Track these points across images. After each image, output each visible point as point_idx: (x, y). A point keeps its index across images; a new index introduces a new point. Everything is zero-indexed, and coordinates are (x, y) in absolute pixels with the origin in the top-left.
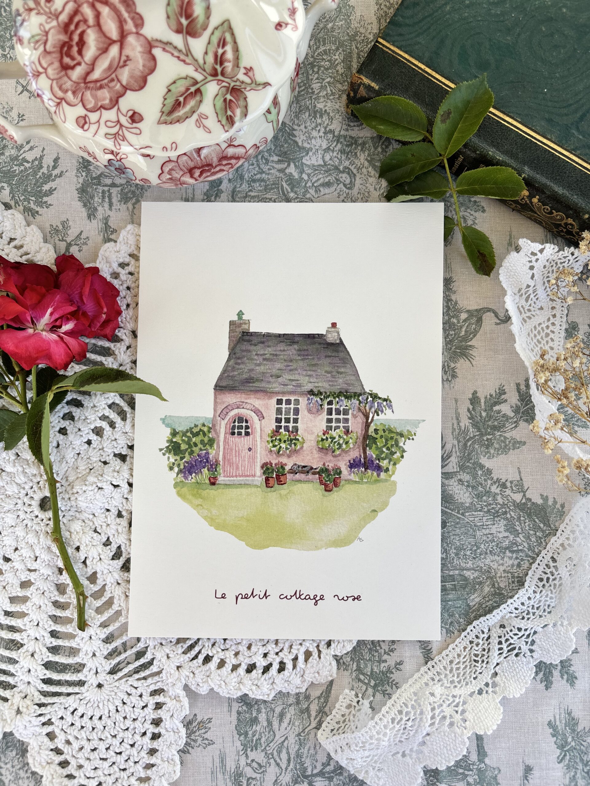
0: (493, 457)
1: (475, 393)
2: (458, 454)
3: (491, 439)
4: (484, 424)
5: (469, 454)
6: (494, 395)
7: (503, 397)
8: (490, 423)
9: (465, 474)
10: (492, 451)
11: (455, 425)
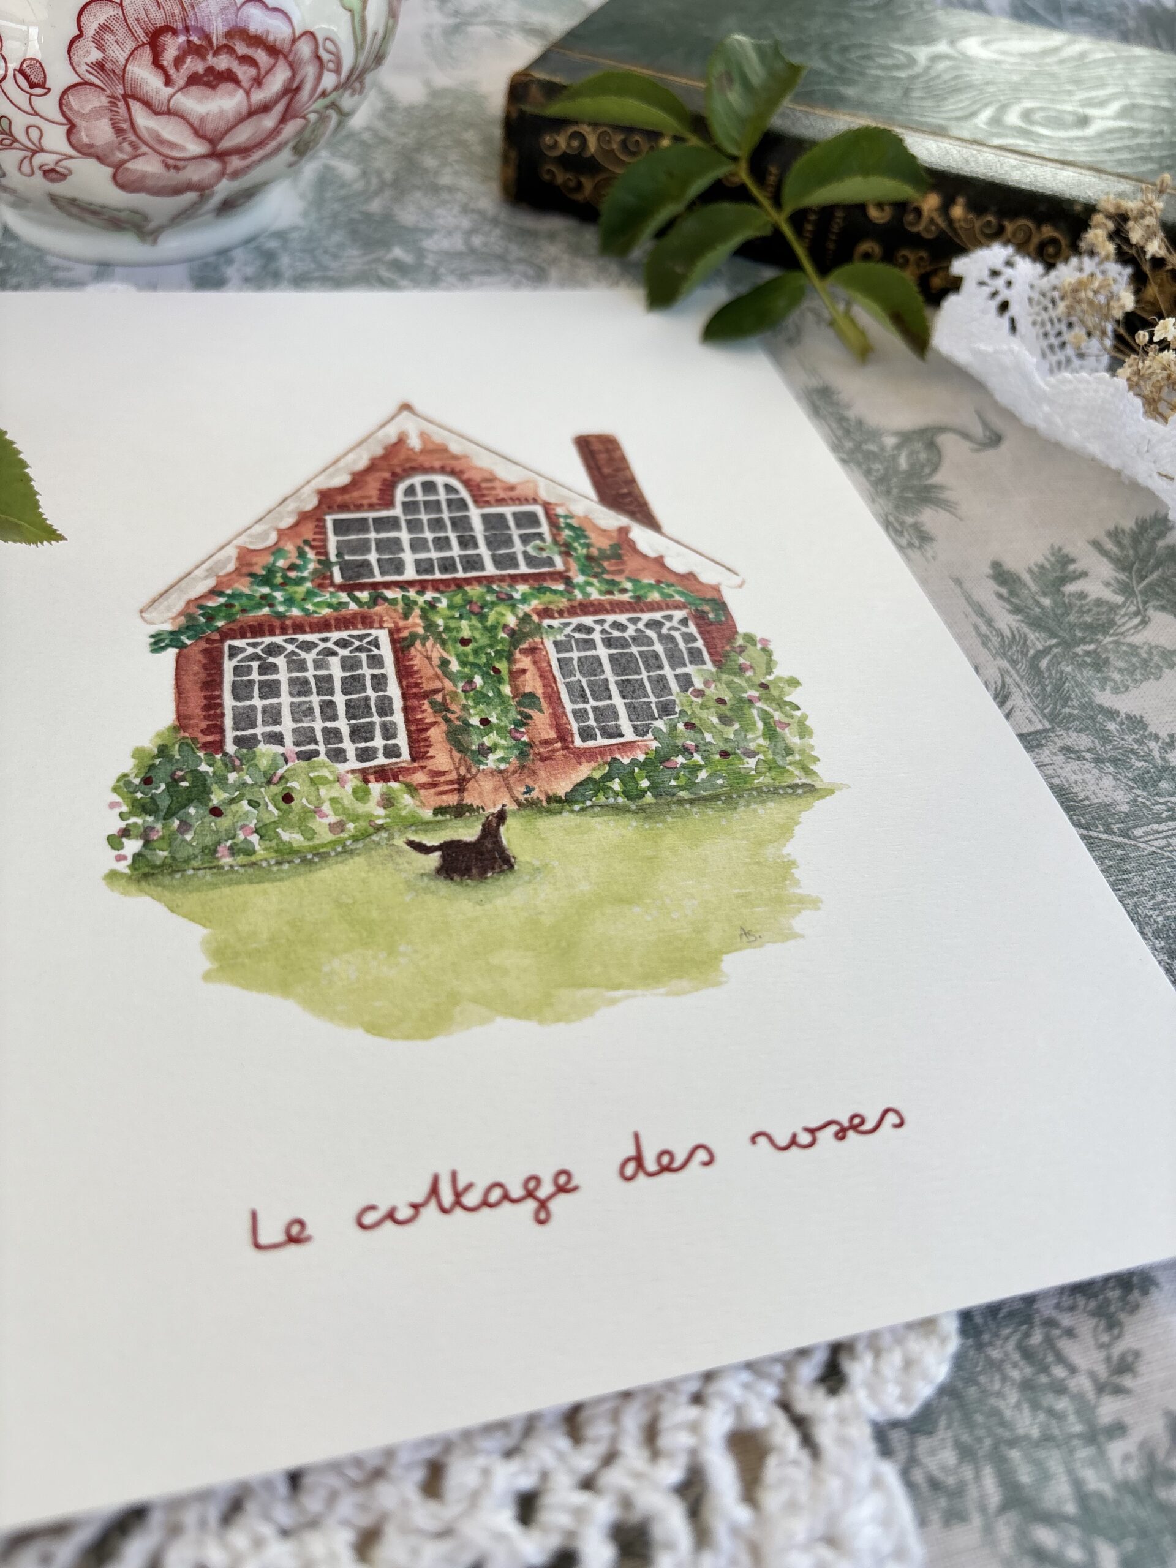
0: (1127, 688)
1: (996, 565)
2: (1027, 689)
3: (1095, 651)
4: (1060, 623)
5: (1058, 689)
6: (1049, 567)
7: (1072, 567)
8: (1072, 618)
9: (1074, 735)
10: (1117, 677)
11: (984, 629)
